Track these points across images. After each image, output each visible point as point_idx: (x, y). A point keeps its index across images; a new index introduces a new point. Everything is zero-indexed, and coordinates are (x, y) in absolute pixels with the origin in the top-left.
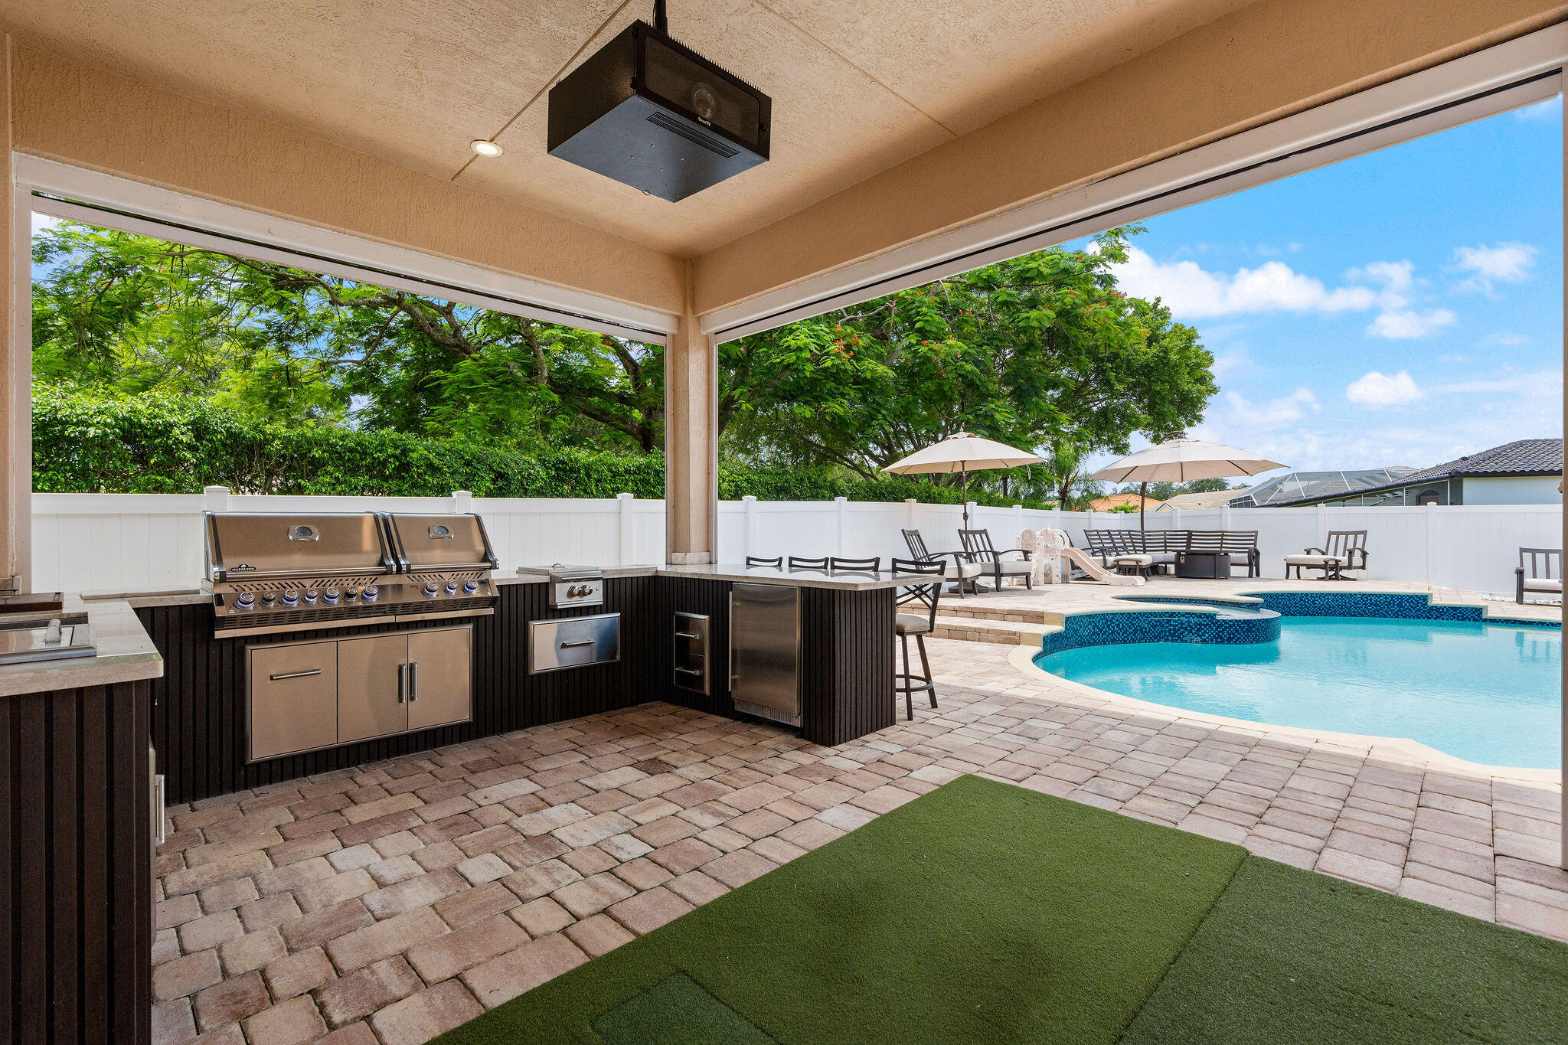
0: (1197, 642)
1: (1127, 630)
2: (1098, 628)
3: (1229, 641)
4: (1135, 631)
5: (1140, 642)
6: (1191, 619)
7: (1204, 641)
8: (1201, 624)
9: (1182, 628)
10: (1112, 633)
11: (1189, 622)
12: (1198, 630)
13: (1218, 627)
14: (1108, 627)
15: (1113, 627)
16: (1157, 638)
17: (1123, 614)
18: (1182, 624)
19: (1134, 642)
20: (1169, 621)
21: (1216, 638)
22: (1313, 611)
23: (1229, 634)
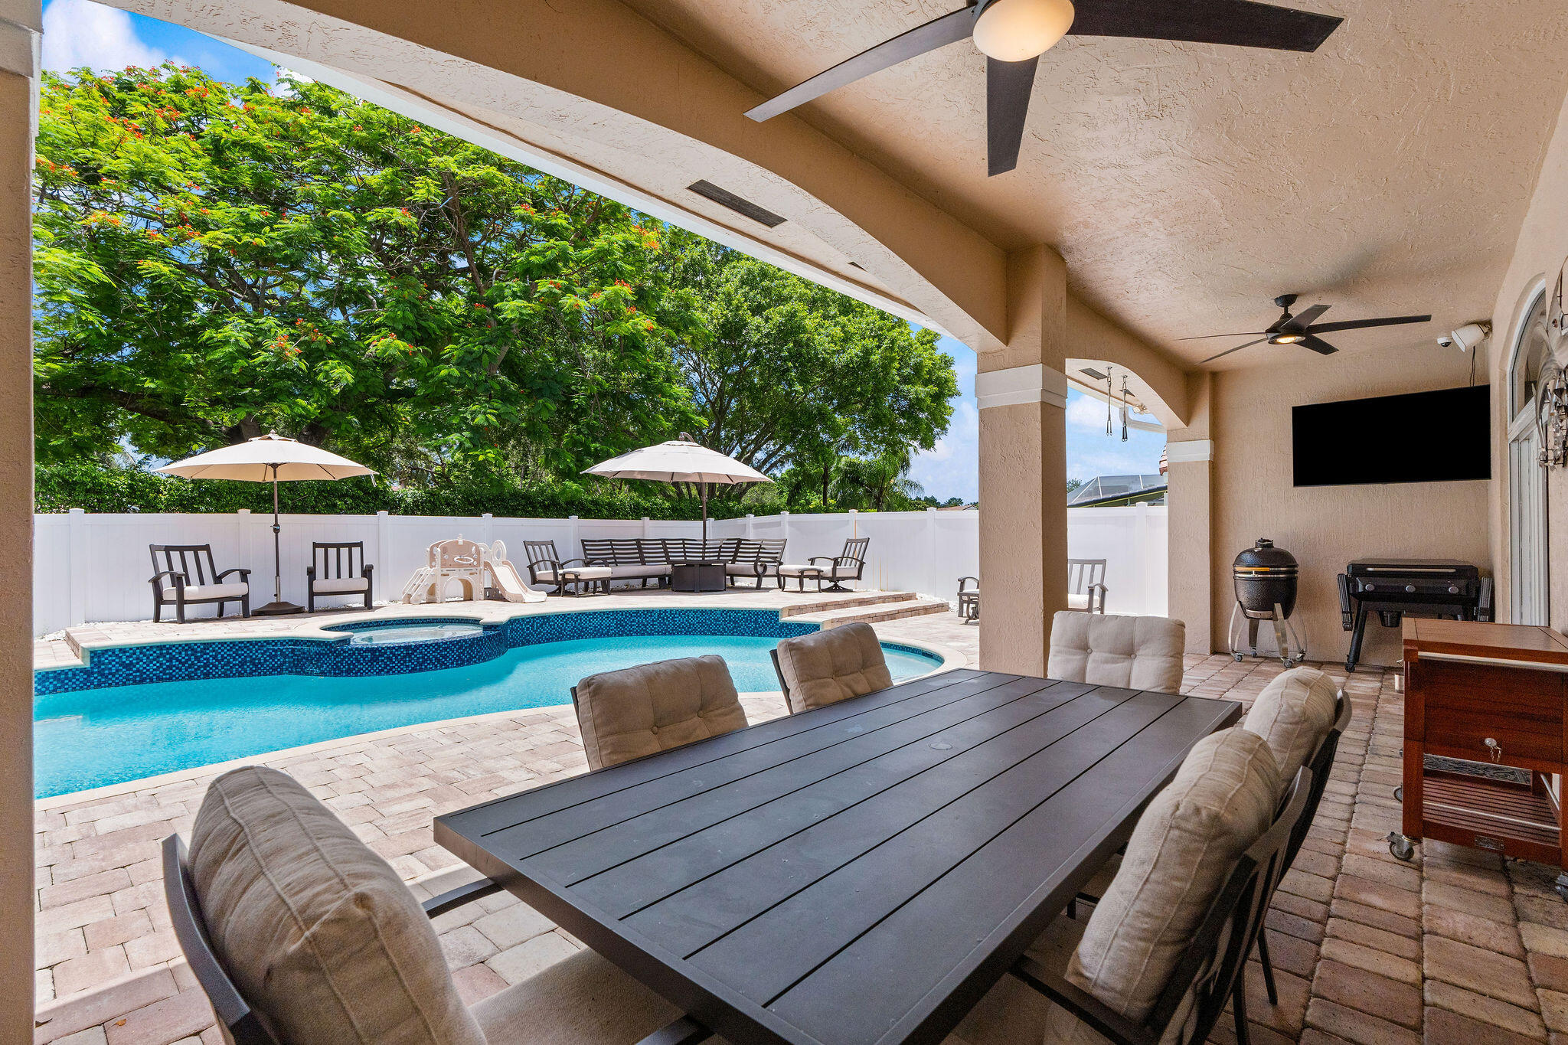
0: (317, 675)
1: (229, 662)
2: (177, 660)
3: (348, 673)
4: (243, 663)
5: (250, 674)
6: (312, 648)
7: (323, 673)
8: (319, 654)
9: (304, 658)
10: (206, 666)
11: (309, 651)
12: (318, 661)
13: (337, 657)
14: (197, 658)
15: (208, 659)
16: (278, 670)
17: (223, 643)
18: (304, 653)
19: (241, 675)
20: (293, 650)
21: (335, 670)
22: (673, 630)
23: (349, 665)
